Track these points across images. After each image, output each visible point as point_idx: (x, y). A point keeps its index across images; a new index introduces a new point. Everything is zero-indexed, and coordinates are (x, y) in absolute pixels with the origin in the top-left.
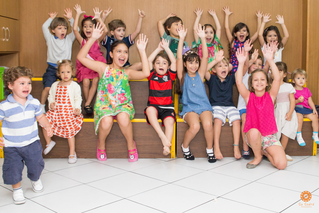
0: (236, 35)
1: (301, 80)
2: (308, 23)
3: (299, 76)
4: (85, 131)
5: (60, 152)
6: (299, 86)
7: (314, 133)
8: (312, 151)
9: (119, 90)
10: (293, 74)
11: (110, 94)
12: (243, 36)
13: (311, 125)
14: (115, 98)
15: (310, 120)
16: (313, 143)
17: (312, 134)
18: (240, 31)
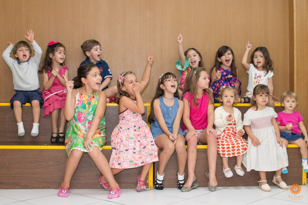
0: (221, 60)
1: (291, 104)
2: (294, 43)
3: (288, 98)
4: (56, 160)
5: (29, 182)
6: (288, 109)
7: (303, 160)
8: (302, 180)
9: (90, 117)
10: (282, 97)
11: (80, 123)
12: (229, 60)
13: (300, 152)
14: (85, 127)
15: (298, 146)
16: (302, 171)
17: (301, 162)
18: (225, 55)
